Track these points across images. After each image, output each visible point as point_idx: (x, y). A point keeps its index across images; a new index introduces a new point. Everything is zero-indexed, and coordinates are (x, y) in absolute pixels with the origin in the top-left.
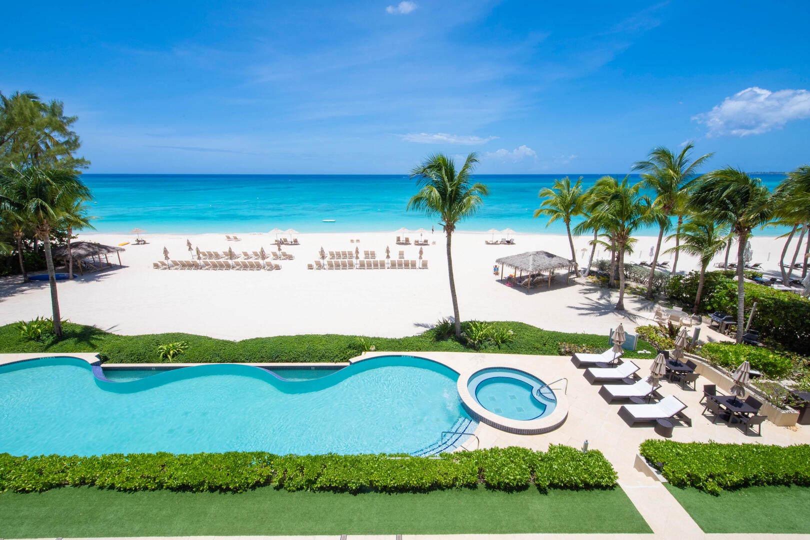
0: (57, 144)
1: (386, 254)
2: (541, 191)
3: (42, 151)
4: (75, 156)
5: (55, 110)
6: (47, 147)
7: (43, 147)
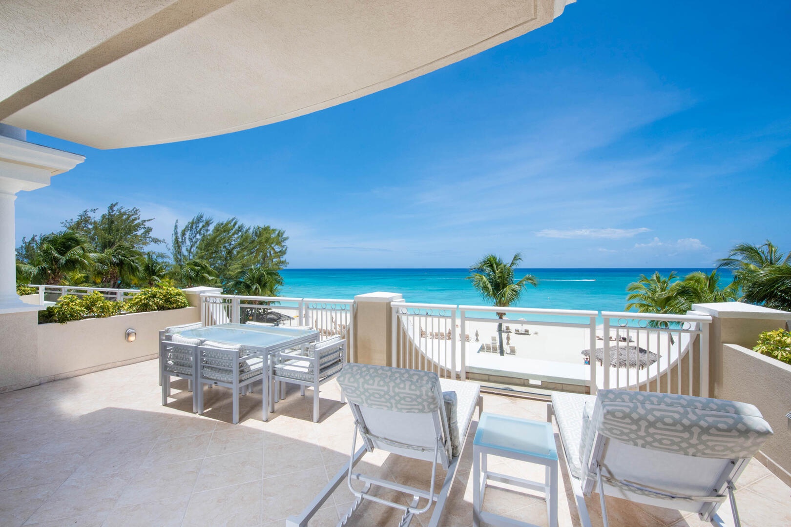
0: (275, 253)
1: (476, 337)
2: (630, 285)
3: (267, 256)
4: (282, 259)
5: (280, 234)
6: (271, 254)
7: (268, 254)
